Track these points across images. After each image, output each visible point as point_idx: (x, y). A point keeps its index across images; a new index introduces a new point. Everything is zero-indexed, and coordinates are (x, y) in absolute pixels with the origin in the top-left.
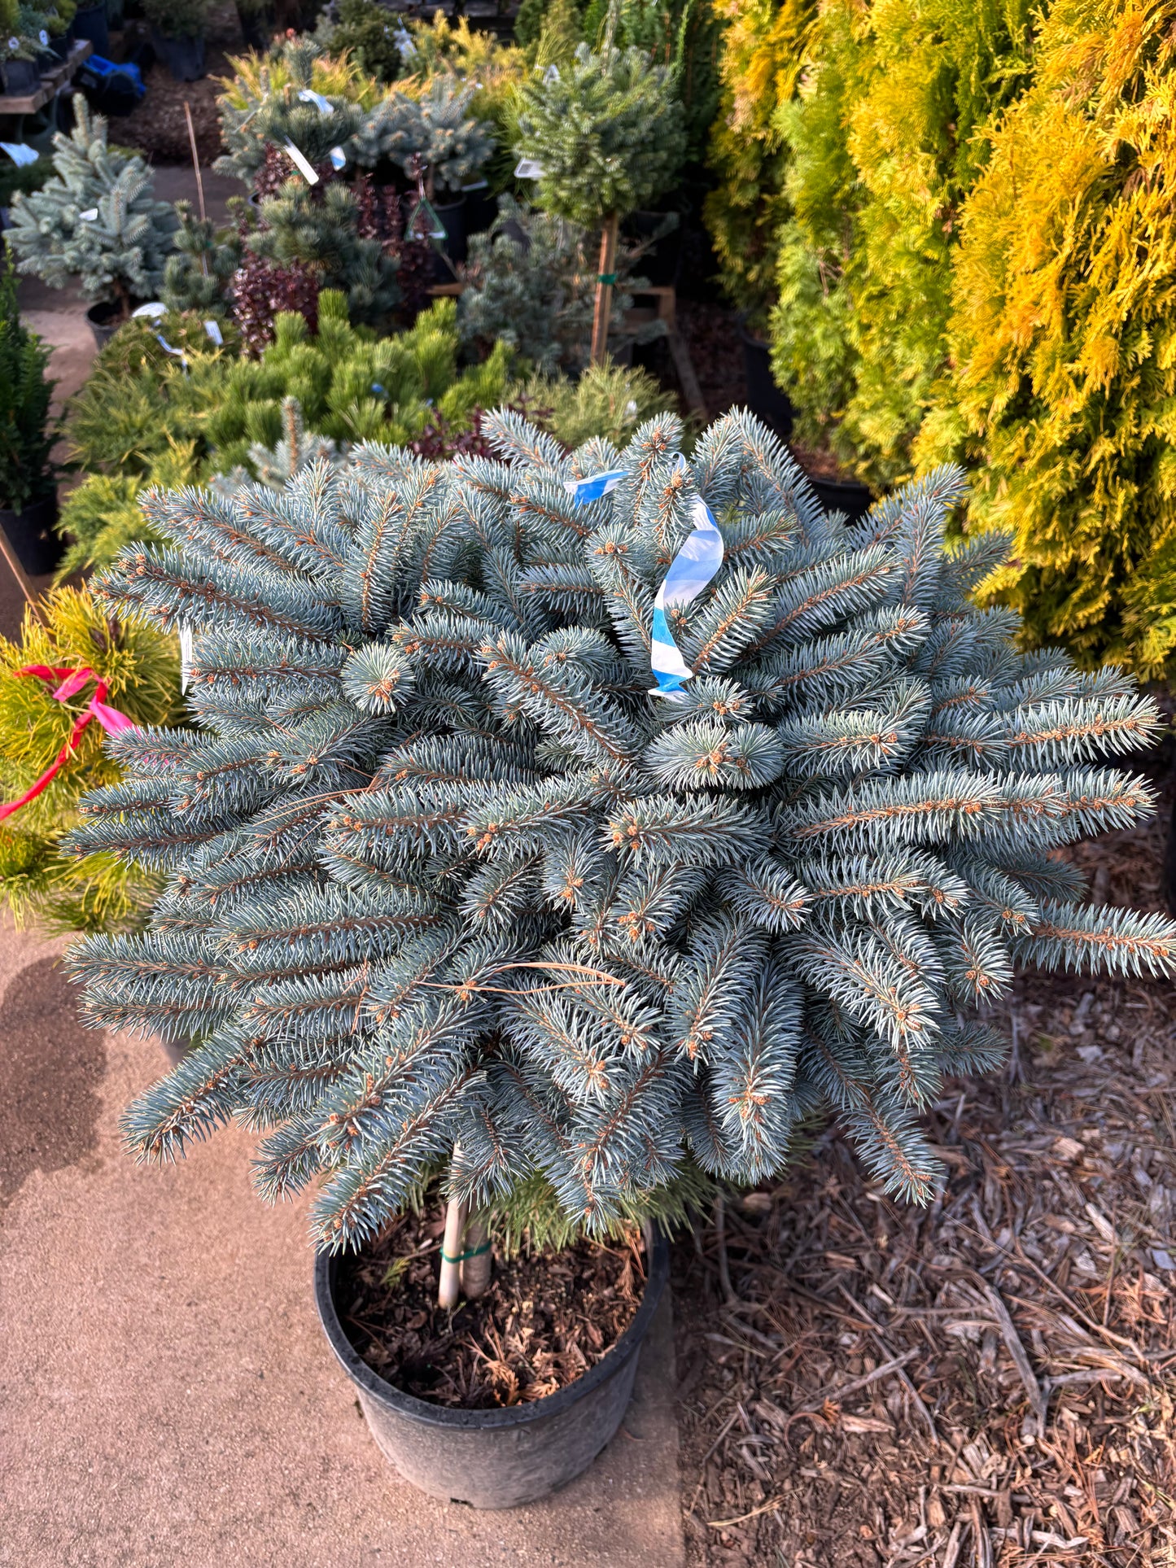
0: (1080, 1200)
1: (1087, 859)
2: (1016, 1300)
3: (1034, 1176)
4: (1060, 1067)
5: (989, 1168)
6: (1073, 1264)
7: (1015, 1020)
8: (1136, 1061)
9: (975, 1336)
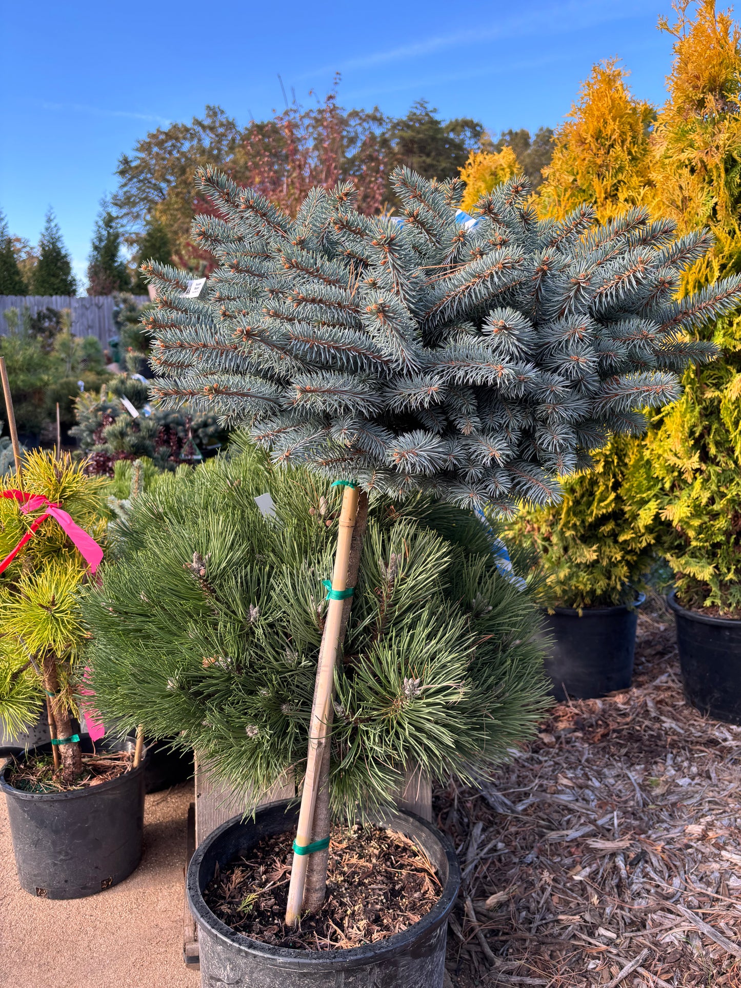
0: (717, 852)
1: (638, 697)
2: (700, 911)
3: (680, 850)
4: (669, 792)
5: (649, 849)
6: (728, 886)
7: (630, 775)
8: (714, 781)
9: (682, 937)
